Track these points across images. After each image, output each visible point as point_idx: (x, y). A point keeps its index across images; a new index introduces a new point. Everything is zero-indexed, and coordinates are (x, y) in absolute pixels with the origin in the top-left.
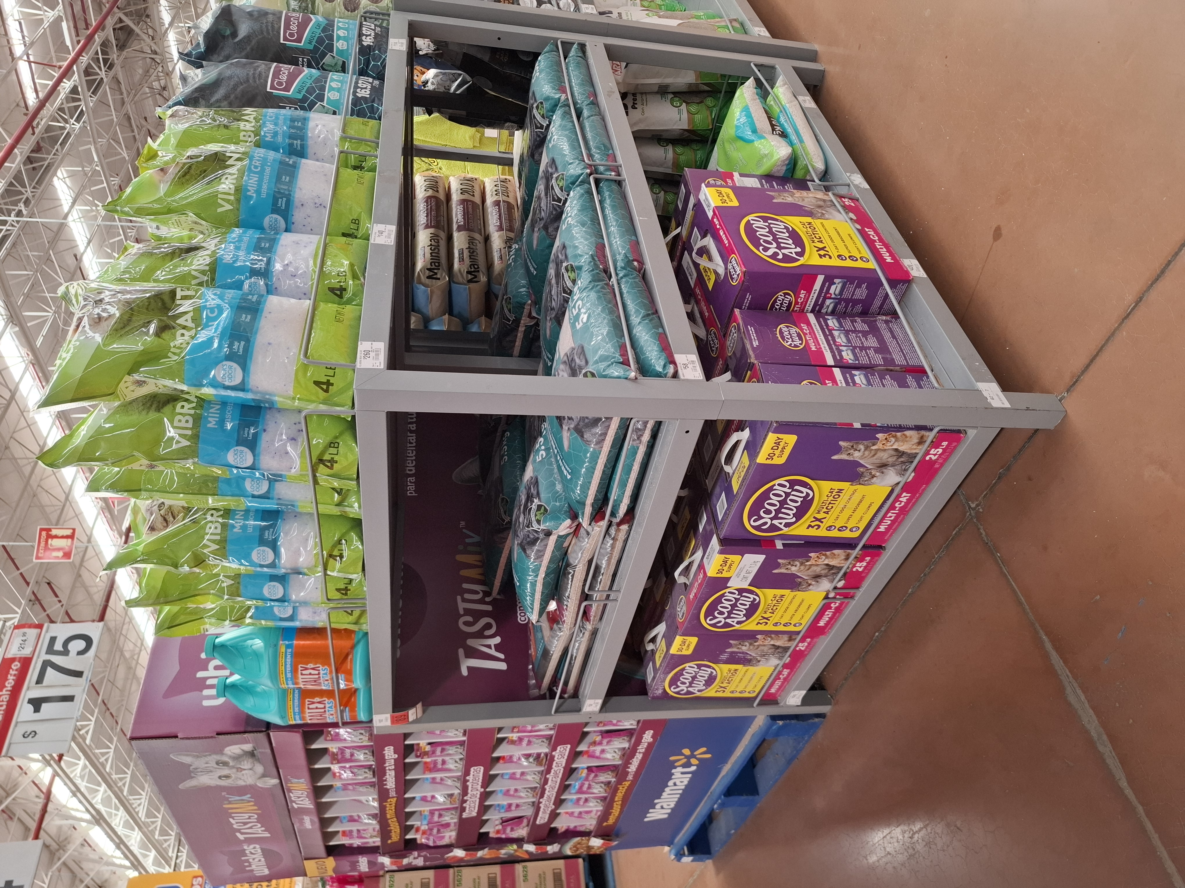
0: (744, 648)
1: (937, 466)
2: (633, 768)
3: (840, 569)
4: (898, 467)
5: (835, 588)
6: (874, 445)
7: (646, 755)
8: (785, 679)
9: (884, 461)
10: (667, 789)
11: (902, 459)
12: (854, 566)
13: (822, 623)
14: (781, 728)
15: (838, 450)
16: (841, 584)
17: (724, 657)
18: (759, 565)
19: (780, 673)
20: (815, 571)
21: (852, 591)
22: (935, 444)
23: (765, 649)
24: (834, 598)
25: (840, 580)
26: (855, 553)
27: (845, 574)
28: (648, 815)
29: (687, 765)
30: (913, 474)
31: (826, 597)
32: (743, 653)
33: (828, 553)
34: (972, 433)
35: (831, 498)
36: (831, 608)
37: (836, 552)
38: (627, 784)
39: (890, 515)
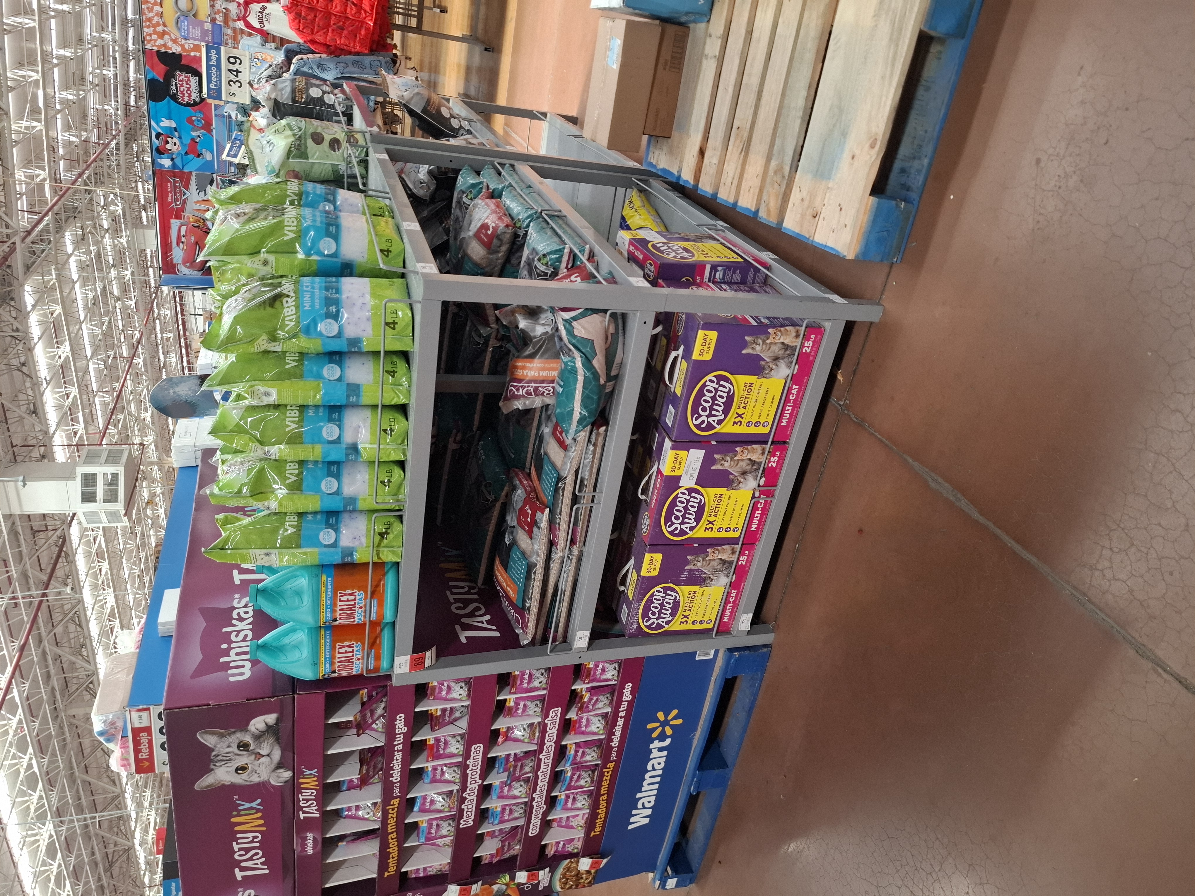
0: (699, 564)
1: (811, 358)
2: (615, 743)
3: (759, 464)
4: (786, 360)
5: (759, 486)
6: (768, 339)
7: (626, 718)
8: (734, 602)
9: (776, 354)
10: (647, 776)
11: (788, 352)
12: (769, 462)
13: (753, 528)
14: (737, 660)
15: (745, 345)
16: (762, 482)
17: (684, 576)
18: (701, 460)
19: (729, 594)
20: (742, 467)
21: (772, 488)
22: (806, 338)
23: (715, 563)
24: (759, 497)
25: (761, 477)
26: (767, 447)
27: (764, 469)
28: (632, 820)
29: (662, 737)
30: (797, 366)
31: (753, 497)
32: (699, 570)
33: (749, 447)
34: (827, 325)
35: (746, 393)
36: (758, 509)
37: (755, 446)
38: (611, 765)
39: (787, 408)
